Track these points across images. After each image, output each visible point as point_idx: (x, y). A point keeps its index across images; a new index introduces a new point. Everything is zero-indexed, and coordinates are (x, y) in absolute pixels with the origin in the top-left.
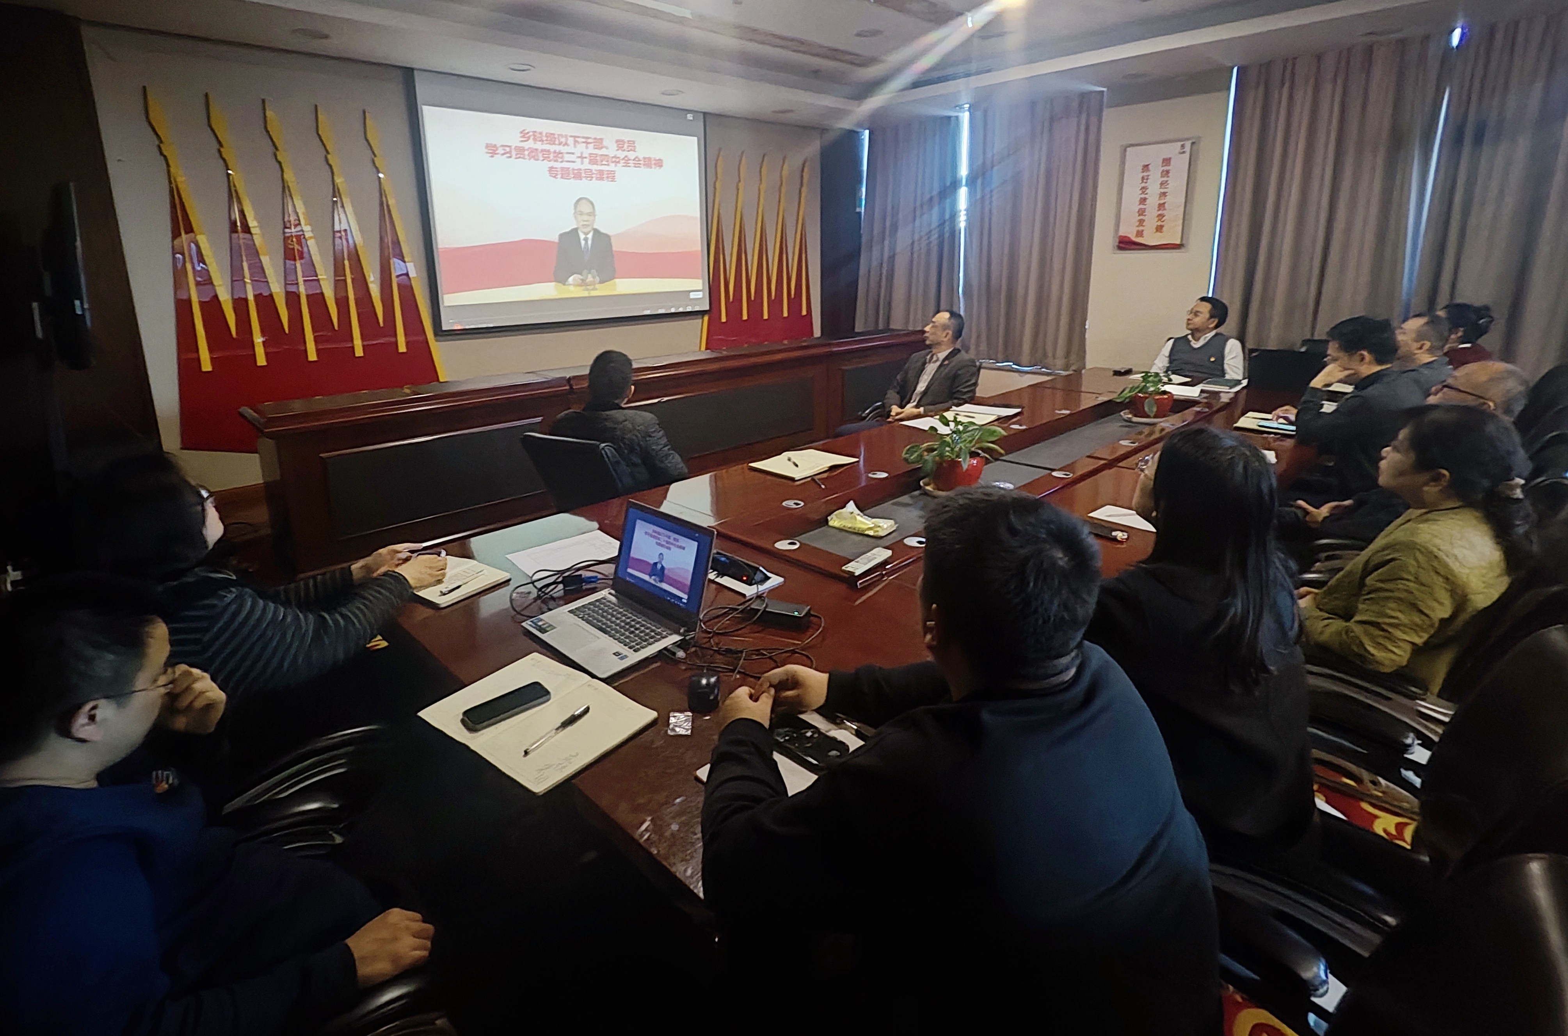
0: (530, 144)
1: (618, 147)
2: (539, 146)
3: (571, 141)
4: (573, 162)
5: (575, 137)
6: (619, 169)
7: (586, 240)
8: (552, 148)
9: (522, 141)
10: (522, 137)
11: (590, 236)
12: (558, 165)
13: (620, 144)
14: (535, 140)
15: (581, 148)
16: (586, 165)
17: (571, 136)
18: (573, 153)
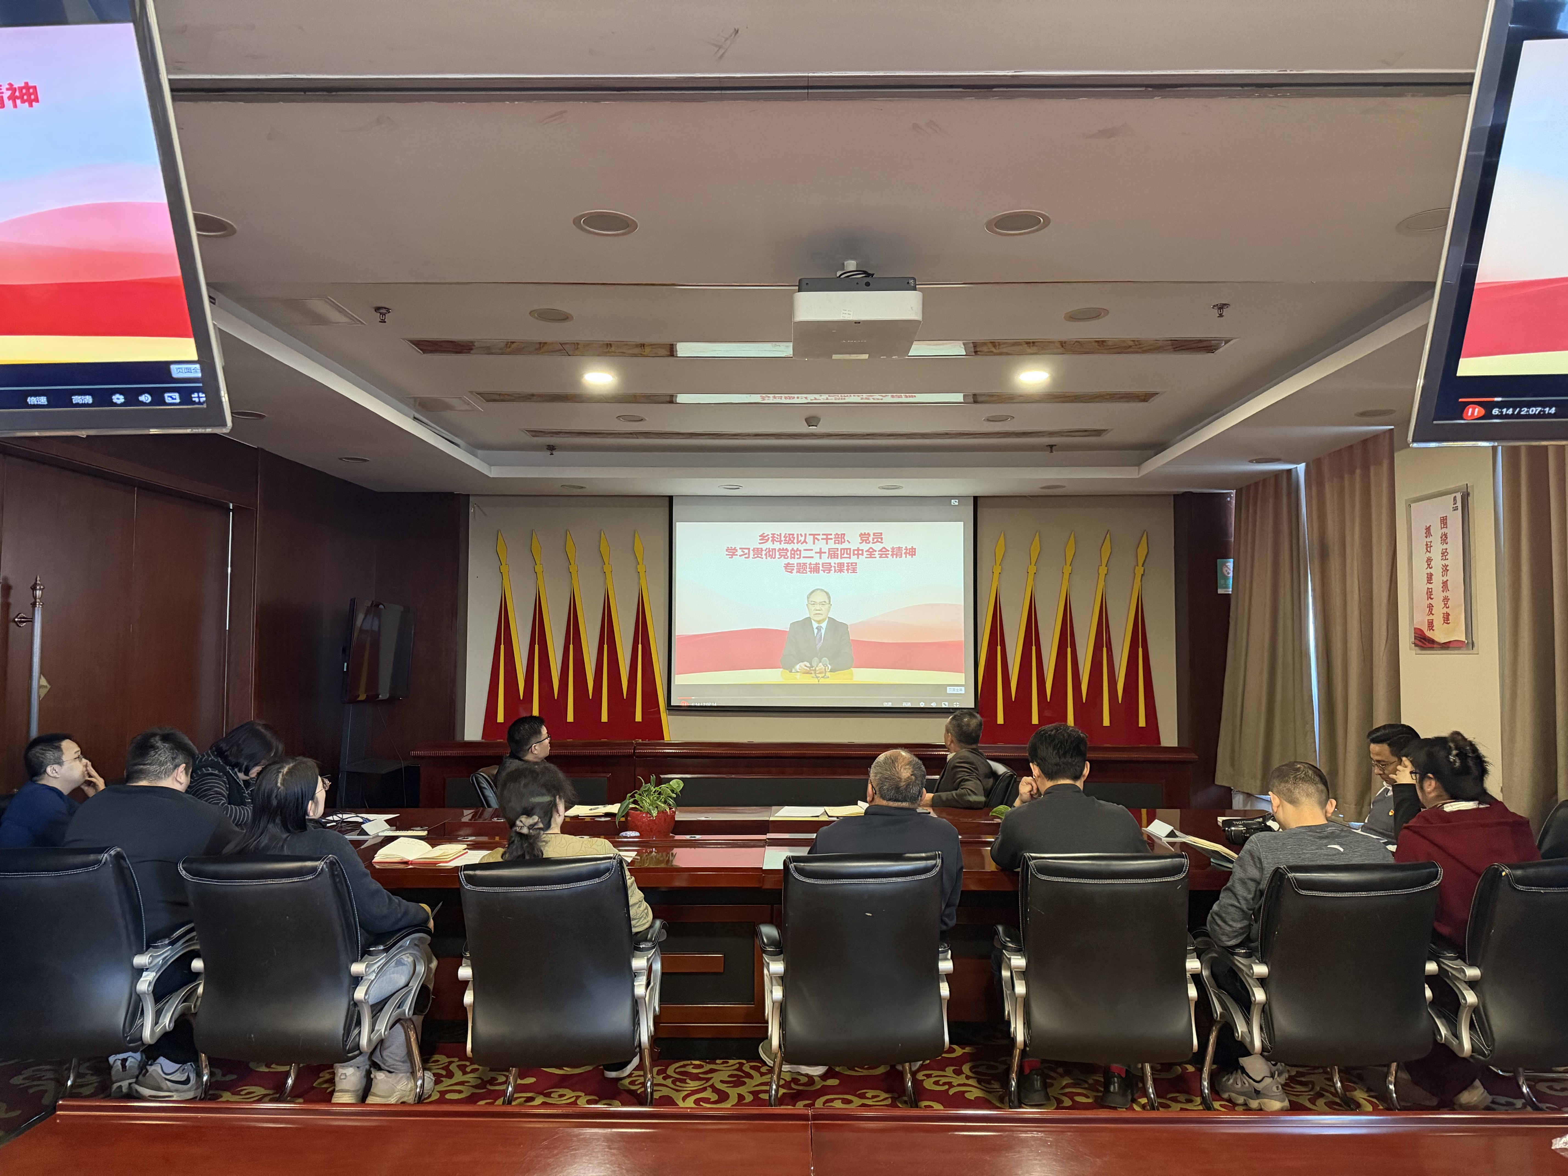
0: (769, 545)
1: (861, 540)
2: (777, 546)
3: (810, 539)
4: (812, 557)
5: (814, 535)
6: (862, 562)
7: (819, 629)
8: (789, 547)
9: (760, 543)
10: (760, 540)
11: (824, 625)
12: (795, 561)
13: (864, 537)
14: (773, 541)
15: (821, 544)
16: (825, 559)
17: (810, 535)
18: (812, 550)
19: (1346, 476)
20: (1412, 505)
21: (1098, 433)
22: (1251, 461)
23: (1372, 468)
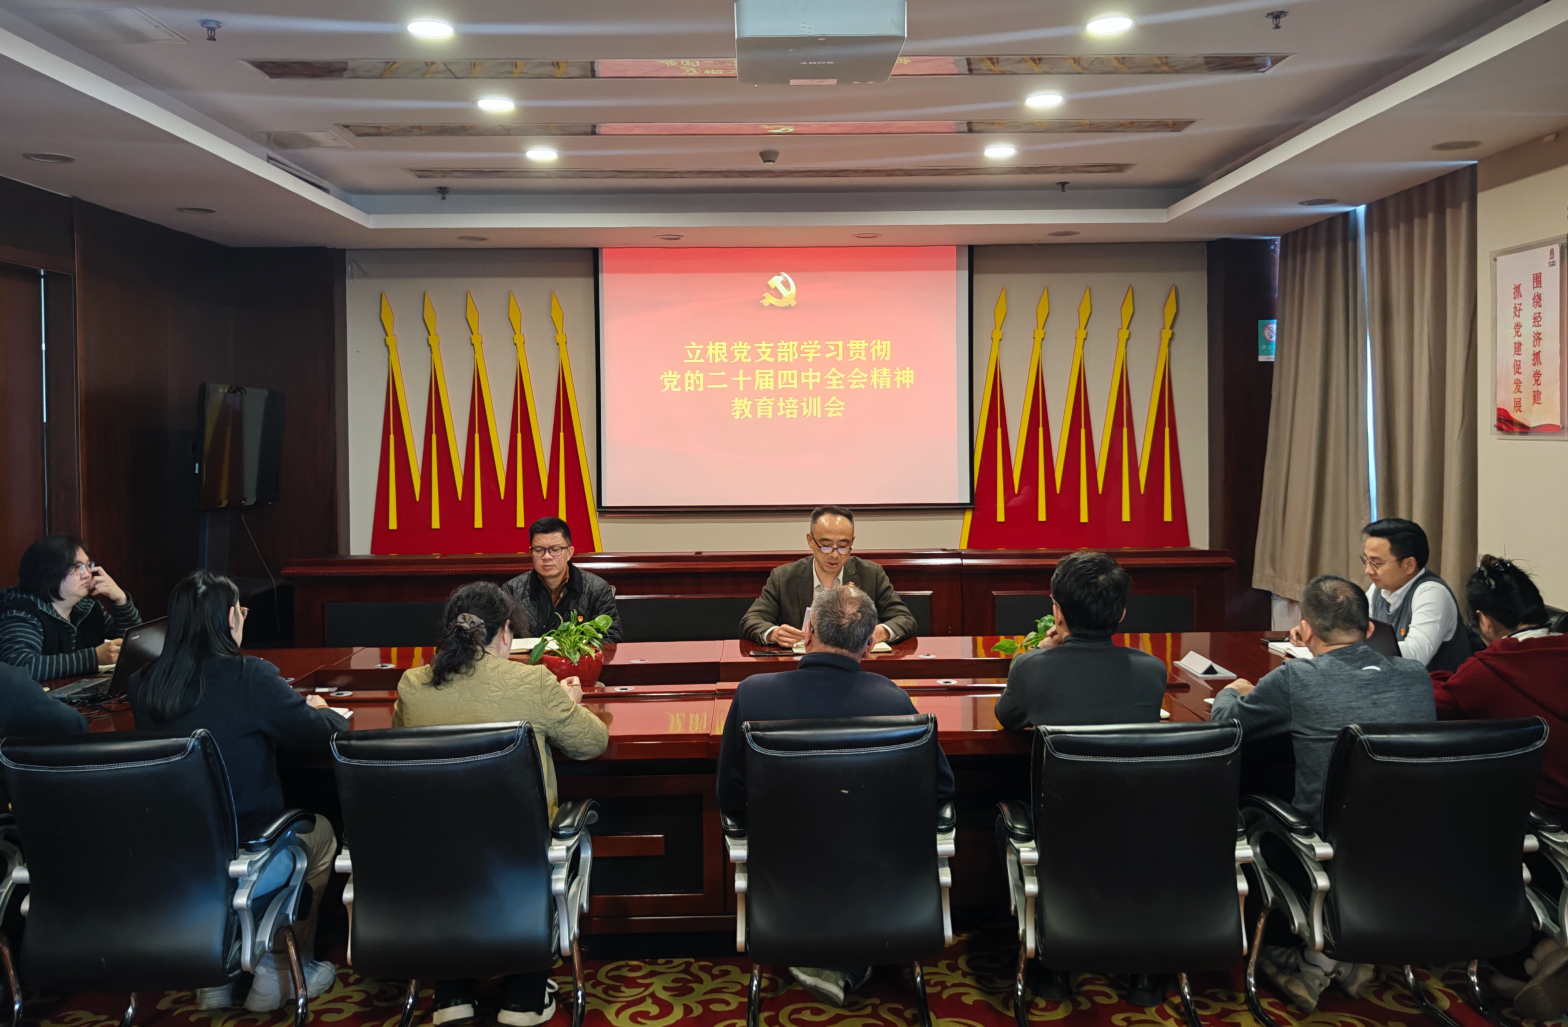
19: (1417, 222)
20: (1498, 258)
21: (1120, 168)
22: (1302, 203)
23: (1449, 212)
